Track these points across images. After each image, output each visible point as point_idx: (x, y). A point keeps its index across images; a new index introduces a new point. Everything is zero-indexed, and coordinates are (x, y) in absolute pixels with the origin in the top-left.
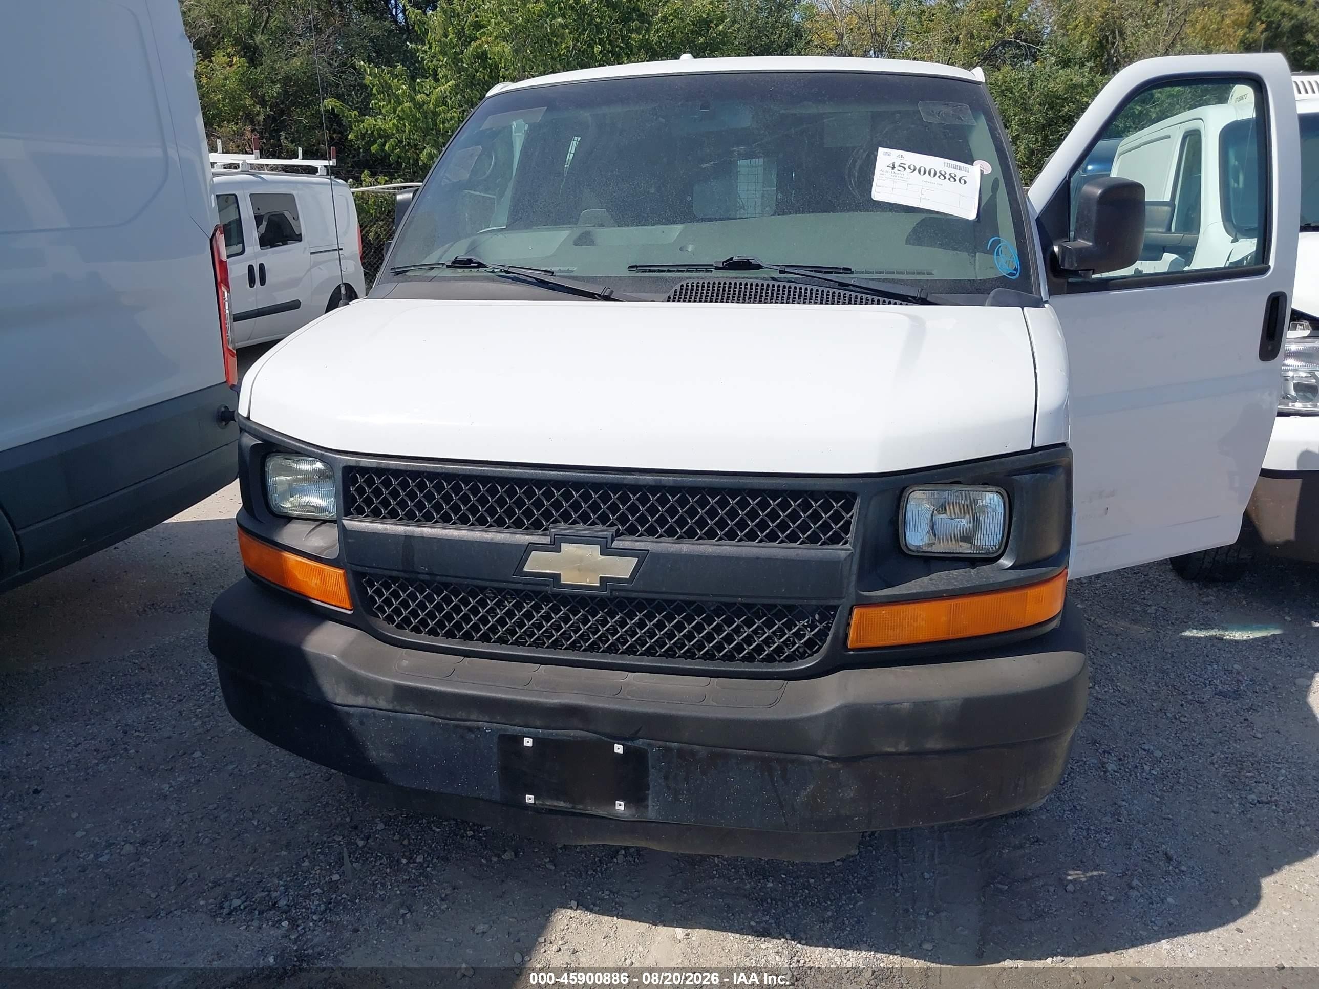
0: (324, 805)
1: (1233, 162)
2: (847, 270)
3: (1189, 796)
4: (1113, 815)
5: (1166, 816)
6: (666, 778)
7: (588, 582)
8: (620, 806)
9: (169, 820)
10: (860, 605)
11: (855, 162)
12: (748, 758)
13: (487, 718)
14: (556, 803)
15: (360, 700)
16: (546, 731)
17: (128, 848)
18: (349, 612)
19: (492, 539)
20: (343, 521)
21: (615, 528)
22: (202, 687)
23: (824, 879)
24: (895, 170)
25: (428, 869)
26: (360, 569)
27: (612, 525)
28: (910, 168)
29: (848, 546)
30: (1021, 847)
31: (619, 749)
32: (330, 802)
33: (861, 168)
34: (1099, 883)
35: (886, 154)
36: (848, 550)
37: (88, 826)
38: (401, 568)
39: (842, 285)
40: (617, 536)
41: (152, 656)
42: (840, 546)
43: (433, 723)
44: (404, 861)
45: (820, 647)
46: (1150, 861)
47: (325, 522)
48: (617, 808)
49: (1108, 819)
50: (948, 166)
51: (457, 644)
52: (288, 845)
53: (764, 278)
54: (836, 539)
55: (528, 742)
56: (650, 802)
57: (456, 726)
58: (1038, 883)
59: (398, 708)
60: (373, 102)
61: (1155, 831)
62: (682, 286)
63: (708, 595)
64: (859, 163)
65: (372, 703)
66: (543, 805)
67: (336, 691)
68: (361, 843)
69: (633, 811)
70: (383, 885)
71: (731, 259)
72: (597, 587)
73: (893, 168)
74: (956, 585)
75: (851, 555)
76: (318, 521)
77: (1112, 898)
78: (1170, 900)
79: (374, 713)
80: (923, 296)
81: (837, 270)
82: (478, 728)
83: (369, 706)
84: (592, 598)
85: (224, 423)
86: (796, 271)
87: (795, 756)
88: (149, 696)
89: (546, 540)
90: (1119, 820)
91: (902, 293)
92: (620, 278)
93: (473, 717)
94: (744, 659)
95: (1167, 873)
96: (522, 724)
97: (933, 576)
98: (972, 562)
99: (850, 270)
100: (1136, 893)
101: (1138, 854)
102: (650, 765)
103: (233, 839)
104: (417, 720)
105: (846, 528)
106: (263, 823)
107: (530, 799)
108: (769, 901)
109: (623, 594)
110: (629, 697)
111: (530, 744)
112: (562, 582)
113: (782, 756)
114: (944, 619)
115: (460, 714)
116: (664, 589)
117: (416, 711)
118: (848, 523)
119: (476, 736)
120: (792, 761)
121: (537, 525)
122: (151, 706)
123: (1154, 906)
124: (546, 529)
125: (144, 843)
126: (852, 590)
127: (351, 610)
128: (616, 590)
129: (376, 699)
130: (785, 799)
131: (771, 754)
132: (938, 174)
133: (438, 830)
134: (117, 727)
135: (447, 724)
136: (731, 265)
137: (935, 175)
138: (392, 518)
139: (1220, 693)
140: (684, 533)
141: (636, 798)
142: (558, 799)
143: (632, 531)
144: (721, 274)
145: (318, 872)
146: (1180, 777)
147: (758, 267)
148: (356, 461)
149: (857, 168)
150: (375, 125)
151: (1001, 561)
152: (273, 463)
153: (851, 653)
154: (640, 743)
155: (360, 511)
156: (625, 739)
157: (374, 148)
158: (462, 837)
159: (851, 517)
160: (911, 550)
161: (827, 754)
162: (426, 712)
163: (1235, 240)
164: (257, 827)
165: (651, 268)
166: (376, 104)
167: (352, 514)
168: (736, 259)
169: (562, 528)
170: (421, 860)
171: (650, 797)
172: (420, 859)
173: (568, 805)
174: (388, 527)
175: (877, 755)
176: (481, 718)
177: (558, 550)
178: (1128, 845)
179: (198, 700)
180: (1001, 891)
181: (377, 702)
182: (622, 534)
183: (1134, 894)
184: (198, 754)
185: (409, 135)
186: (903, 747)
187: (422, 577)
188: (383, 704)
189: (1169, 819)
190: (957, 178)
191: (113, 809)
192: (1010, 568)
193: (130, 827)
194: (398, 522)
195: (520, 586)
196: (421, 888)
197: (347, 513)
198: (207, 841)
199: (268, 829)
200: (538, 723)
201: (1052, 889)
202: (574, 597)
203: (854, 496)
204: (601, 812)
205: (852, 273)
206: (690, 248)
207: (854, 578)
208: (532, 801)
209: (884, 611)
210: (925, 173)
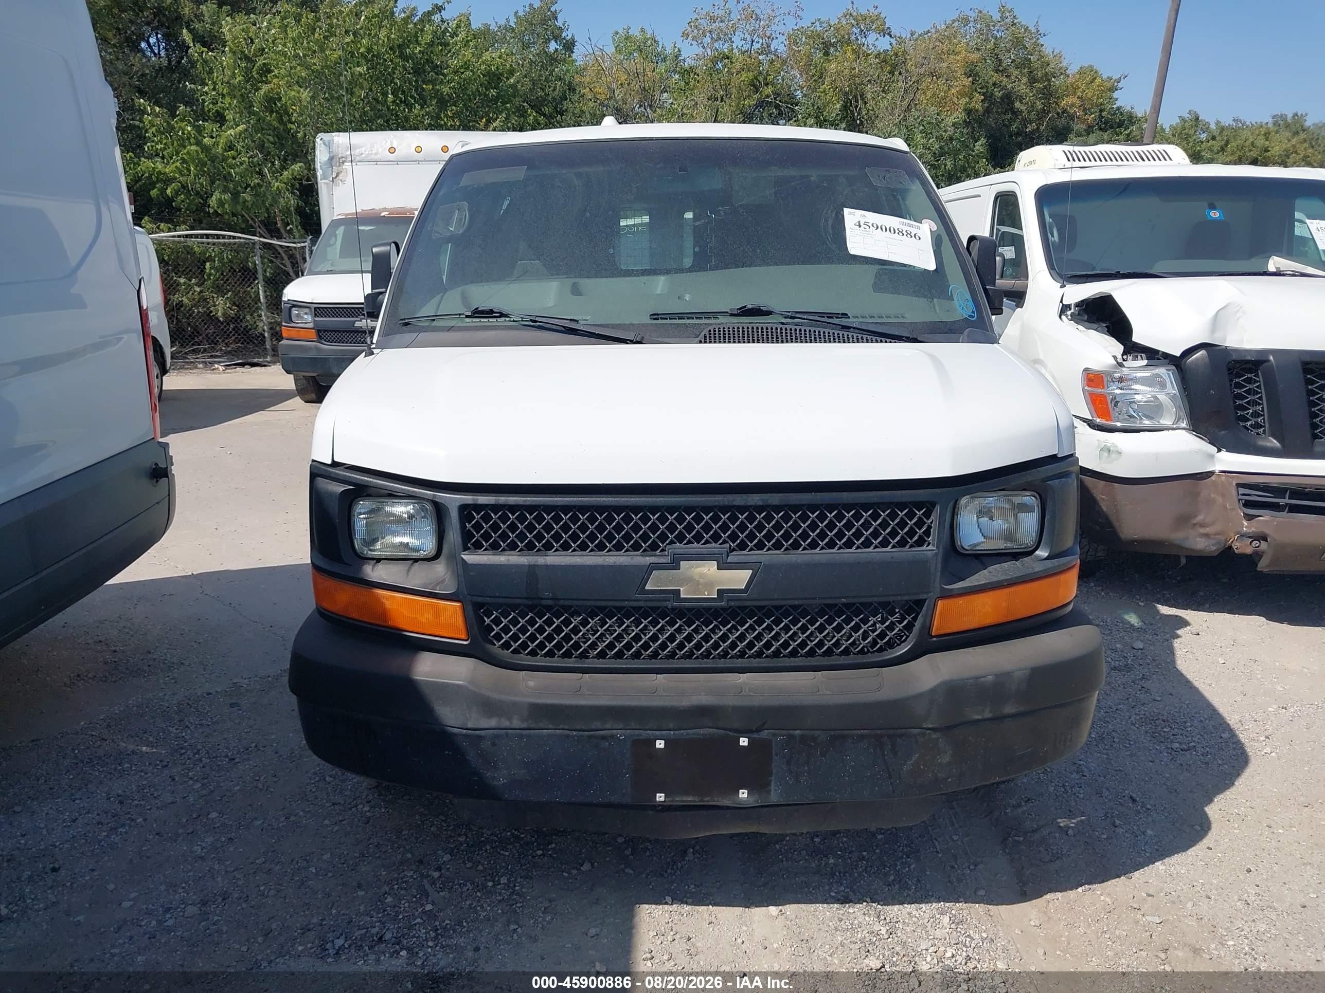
0: (376, 846)
1: (1048, 220)
2: (845, 315)
3: (1127, 751)
4: (1078, 773)
5: (1117, 769)
6: (788, 763)
7: (706, 595)
8: (743, 794)
9: (219, 879)
10: (942, 597)
11: (826, 220)
12: (862, 737)
13: (621, 726)
14: (685, 799)
15: (493, 723)
16: (677, 732)
17: (191, 910)
18: (465, 643)
19: (615, 562)
20: (463, 556)
21: (727, 545)
22: (183, 751)
23: (874, 851)
24: (862, 228)
25: (517, 888)
26: (480, 599)
27: (725, 542)
28: (873, 226)
29: (930, 547)
30: (1019, 805)
31: (744, 742)
32: (381, 842)
33: (832, 225)
34: (1091, 826)
35: (850, 213)
36: (933, 550)
37: (133, 895)
38: (525, 596)
39: (844, 328)
40: (731, 552)
41: (109, 726)
42: (924, 548)
43: (567, 736)
44: (490, 884)
45: (908, 637)
46: (1121, 805)
47: (416, 560)
48: (741, 796)
49: (1074, 775)
50: (903, 224)
51: (574, 663)
52: (359, 886)
53: (775, 323)
54: (921, 542)
55: (660, 744)
56: (772, 788)
57: (590, 737)
58: (1045, 832)
59: (533, 726)
60: (149, 144)
61: (1114, 781)
62: (710, 331)
63: (815, 598)
64: (830, 222)
65: (505, 723)
66: (673, 801)
67: (467, 715)
68: (436, 874)
69: (756, 797)
70: (482, 907)
71: (745, 307)
72: (715, 598)
73: (860, 226)
74: (1010, 575)
75: (936, 554)
76: (411, 559)
77: (1105, 836)
78: (1149, 832)
79: (507, 734)
80: (914, 336)
81: (838, 315)
82: (612, 736)
83: (503, 726)
84: (708, 609)
85: (155, 480)
86: (805, 317)
87: (903, 731)
88: (129, 765)
89: (667, 560)
90: (1083, 776)
91: (897, 333)
92: (643, 325)
93: (608, 726)
94: (842, 653)
95: (1138, 812)
96: (655, 727)
97: (991, 568)
98: (1016, 556)
99: (846, 315)
100: (1122, 830)
101: (1110, 800)
102: (774, 752)
103: (299, 888)
104: (549, 736)
105: (927, 533)
106: (321, 870)
107: (660, 797)
108: (837, 874)
109: (738, 604)
110: (752, 694)
111: (662, 746)
112: (682, 596)
113: (891, 732)
114: (1004, 604)
115: (597, 724)
116: (776, 596)
117: (551, 726)
118: (929, 527)
119: (610, 744)
120: (901, 736)
121: (654, 547)
122: (135, 774)
123: (1139, 838)
124: (663, 550)
125: (204, 903)
126: (937, 585)
127: (466, 640)
128: (732, 600)
129: (510, 719)
130: (893, 770)
131: (882, 731)
132: (897, 231)
133: (507, 853)
134: (109, 799)
135: (581, 736)
136: (746, 312)
137: (895, 232)
138: (511, 550)
139: (1115, 668)
140: (790, 545)
141: (758, 785)
142: (688, 794)
143: (742, 546)
144: (735, 320)
145: (407, 905)
146: (1114, 738)
147: (769, 313)
148: (473, 499)
149: (830, 226)
150: (154, 168)
151: (1037, 552)
152: (363, 506)
153: (935, 639)
154: (765, 734)
155: (478, 546)
156: (752, 731)
157: (154, 193)
158: (533, 857)
159: (932, 523)
160: (967, 550)
161: (930, 726)
162: (561, 726)
163: (1063, 286)
164: (317, 874)
165: (664, 316)
166: (152, 146)
167: (469, 548)
168: (749, 306)
169: (679, 547)
170: (506, 881)
171: (773, 783)
172: (504, 880)
173: (697, 799)
174: (510, 558)
175: (970, 722)
176: (616, 726)
177: (677, 567)
178: (1100, 794)
179: (185, 764)
180: (1019, 842)
181: (511, 723)
182: (734, 550)
183: (1120, 831)
184: (214, 815)
185: (195, 179)
186: (987, 715)
187: (544, 602)
188: (516, 723)
189: (1120, 770)
190: (913, 235)
191: (151, 876)
192: (1046, 559)
193: (180, 891)
194: (518, 553)
195: (641, 604)
196: (518, 905)
197: (466, 548)
198: (272, 893)
199: (330, 874)
200: (671, 725)
201: (1057, 835)
202: (690, 609)
203: (933, 505)
204: (727, 802)
205: (849, 318)
206: (687, 297)
207: (939, 574)
208: (662, 799)
209: (960, 601)
210: (886, 230)
